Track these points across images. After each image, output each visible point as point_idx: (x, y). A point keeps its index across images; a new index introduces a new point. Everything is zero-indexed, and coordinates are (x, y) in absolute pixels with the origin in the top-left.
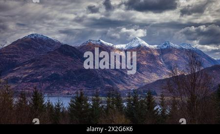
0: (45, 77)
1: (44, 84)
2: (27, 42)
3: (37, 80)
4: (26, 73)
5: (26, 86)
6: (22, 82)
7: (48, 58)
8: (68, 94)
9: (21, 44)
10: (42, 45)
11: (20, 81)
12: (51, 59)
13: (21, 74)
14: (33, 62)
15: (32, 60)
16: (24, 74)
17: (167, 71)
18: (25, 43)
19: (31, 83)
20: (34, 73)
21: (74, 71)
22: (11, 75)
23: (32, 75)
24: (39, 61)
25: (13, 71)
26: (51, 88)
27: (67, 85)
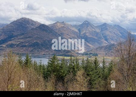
0: (30, 44)
1: (29, 48)
2: (19, 22)
3: (25, 46)
4: (19, 41)
5: (19, 49)
6: (16, 47)
7: (32, 32)
8: (44, 54)
9: (16, 24)
10: (28, 24)
11: (15, 46)
12: (34, 33)
13: (15, 42)
14: (23, 35)
15: (22, 33)
16: (18, 42)
17: (105, 41)
18: (18, 23)
19: (22, 48)
20: (24, 41)
21: (48, 41)
22: (10, 42)
23: (22, 43)
24: (26, 35)
25: (11, 40)
26: (34, 50)
27: (44, 49)
